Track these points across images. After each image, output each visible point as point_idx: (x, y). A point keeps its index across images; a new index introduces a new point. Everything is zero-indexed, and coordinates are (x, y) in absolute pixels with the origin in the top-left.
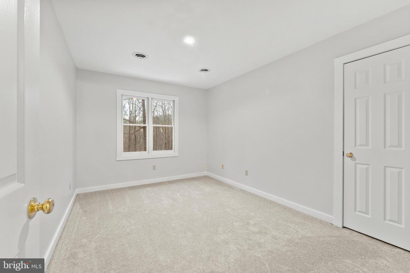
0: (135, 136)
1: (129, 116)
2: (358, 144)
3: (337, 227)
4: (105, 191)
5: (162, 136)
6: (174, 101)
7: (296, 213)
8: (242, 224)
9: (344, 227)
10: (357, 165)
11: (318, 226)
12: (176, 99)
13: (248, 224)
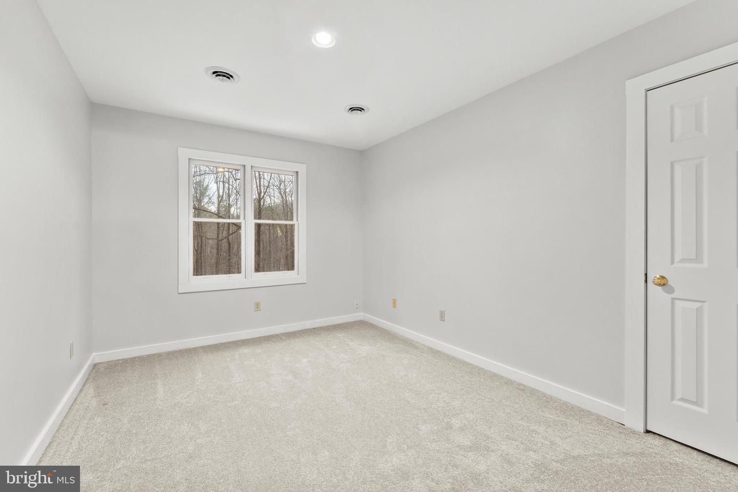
0: (229, 244)
1: (216, 205)
2: (678, 258)
3: (634, 432)
4: (153, 355)
5: (280, 244)
6: (297, 172)
7: (547, 401)
8: (435, 428)
9: (648, 432)
10: (676, 301)
11: (594, 430)
12: (302, 169)
13: (449, 427)
